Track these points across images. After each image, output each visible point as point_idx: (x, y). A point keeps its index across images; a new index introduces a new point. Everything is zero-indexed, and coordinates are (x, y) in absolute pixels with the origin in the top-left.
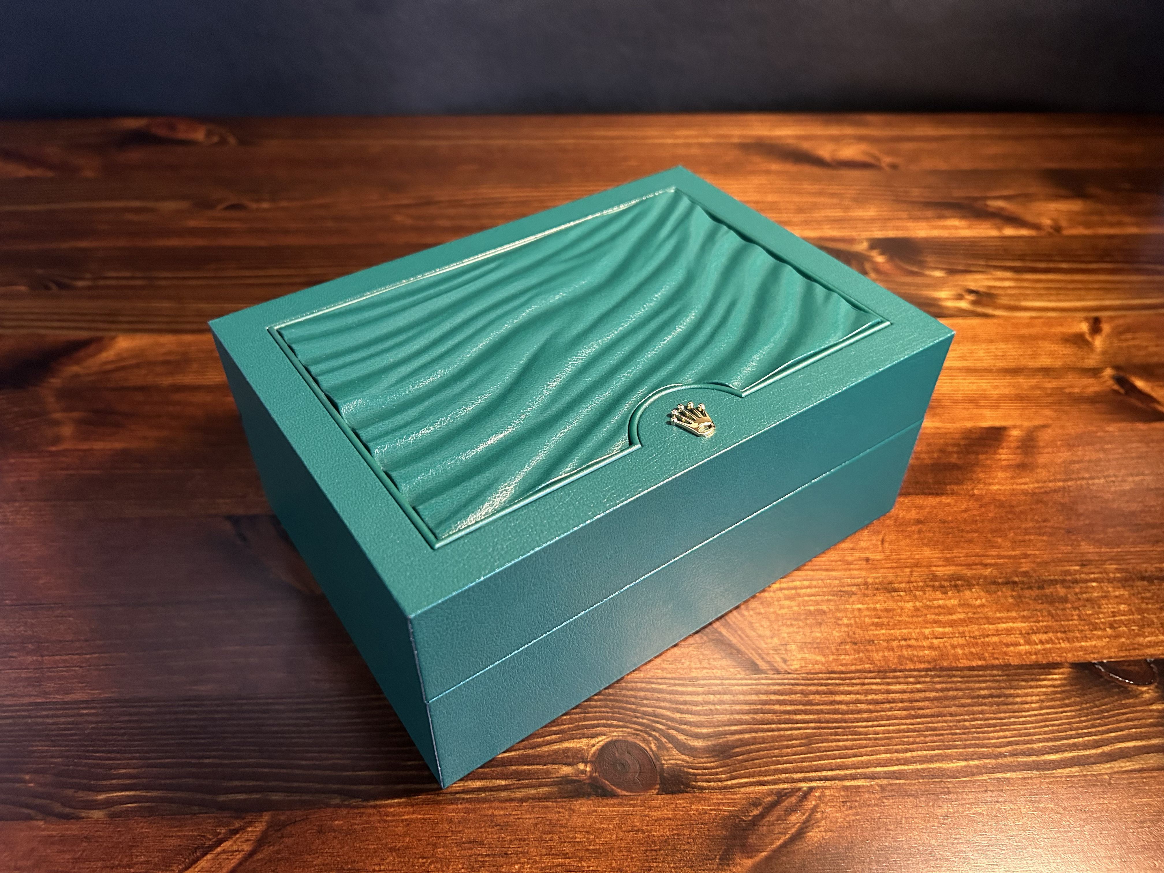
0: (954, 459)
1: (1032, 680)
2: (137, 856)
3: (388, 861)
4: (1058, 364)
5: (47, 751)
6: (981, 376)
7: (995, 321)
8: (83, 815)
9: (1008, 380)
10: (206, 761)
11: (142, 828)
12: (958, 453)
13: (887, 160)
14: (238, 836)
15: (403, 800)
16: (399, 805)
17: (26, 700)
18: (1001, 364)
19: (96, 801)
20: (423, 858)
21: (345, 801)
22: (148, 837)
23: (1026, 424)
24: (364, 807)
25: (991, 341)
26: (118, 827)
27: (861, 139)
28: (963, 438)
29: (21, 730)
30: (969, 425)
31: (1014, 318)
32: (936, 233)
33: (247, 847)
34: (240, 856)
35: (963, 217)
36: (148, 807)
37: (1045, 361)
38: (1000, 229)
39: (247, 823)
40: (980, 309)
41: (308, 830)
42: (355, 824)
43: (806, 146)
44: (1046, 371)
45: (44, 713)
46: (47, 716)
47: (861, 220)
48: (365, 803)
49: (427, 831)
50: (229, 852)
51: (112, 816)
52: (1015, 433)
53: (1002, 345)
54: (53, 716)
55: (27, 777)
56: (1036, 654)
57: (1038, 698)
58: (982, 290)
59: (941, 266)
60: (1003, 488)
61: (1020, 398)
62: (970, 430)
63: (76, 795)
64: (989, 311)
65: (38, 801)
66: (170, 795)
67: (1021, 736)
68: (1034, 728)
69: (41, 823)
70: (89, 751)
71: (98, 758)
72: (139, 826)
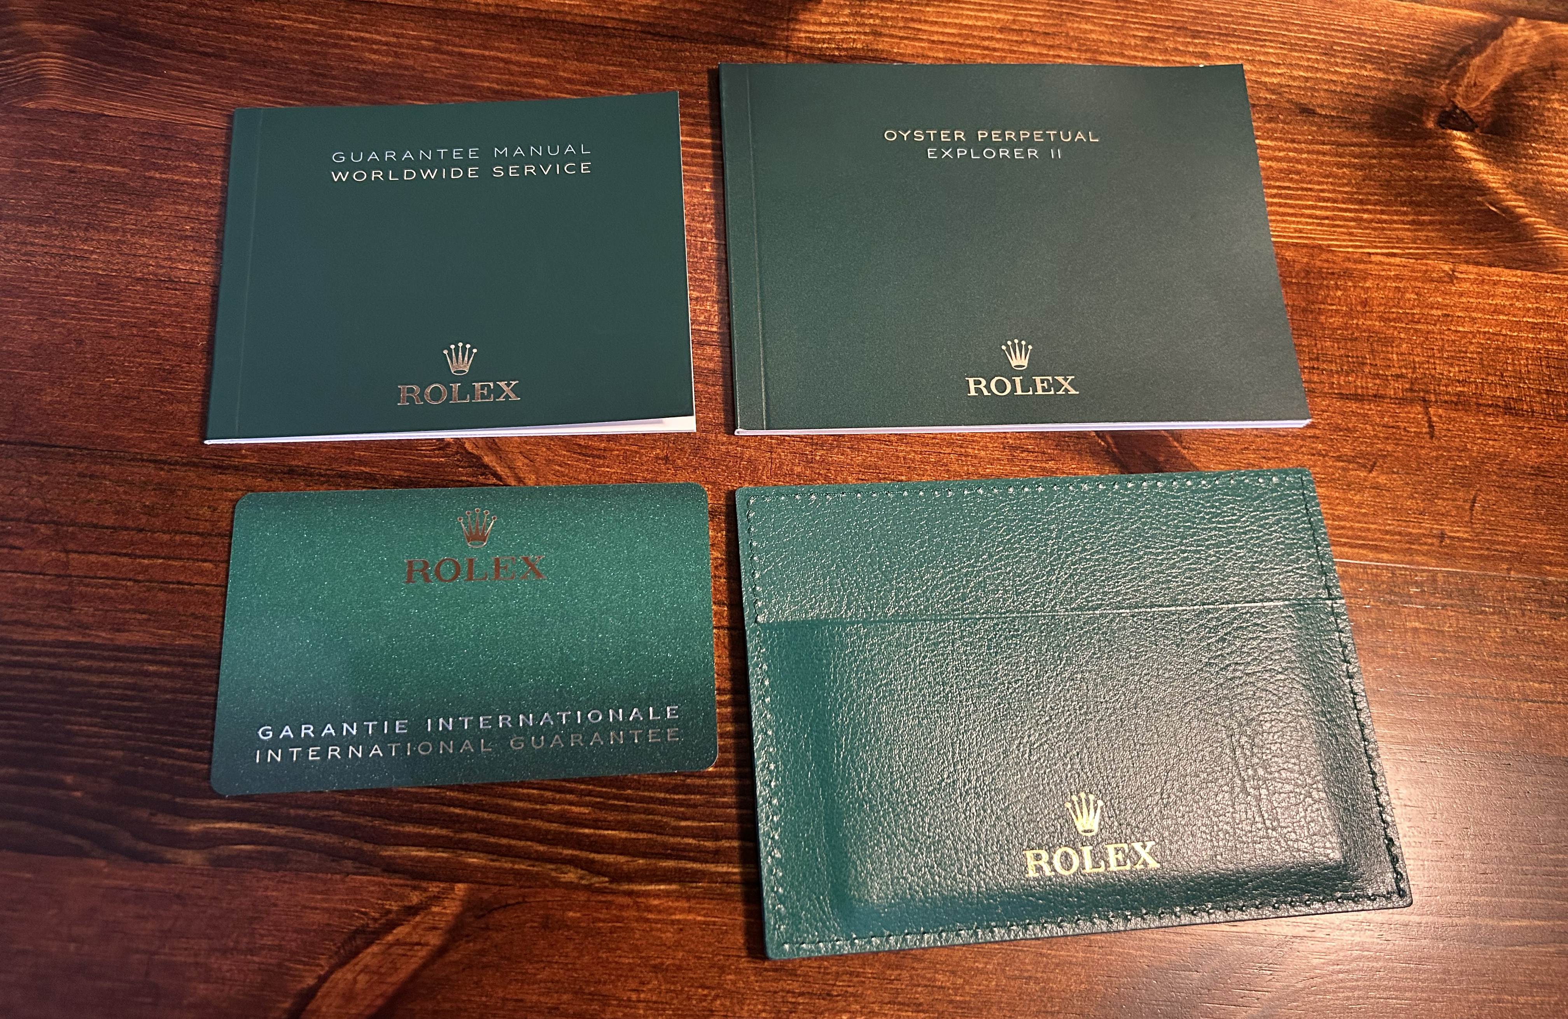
2: (262, 936)
3: (650, 986)
5: (97, 735)
8: (169, 856)
11: (266, 888)
14: (418, 919)
15: (674, 887)
16: (668, 894)
17: (50, 636)
19: (189, 834)
20: (703, 987)
21: (582, 878)
22: (275, 905)
24: (613, 892)
26: (228, 882)
29: (49, 692)
33: (434, 940)
34: (423, 953)
36: (273, 853)
39: (429, 898)
41: (526, 922)
42: (600, 920)
45: (83, 663)
46: (88, 670)
48: (614, 886)
49: (710, 944)
50: (405, 944)
51: (217, 863)
54: (100, 671)
55: (69, 779)
63: (154, 820)
65: (93, 825)
66: (307, 836)
69: (102, 864)
70: (166, 743)
71: (181, 757)
72: (261, 885)
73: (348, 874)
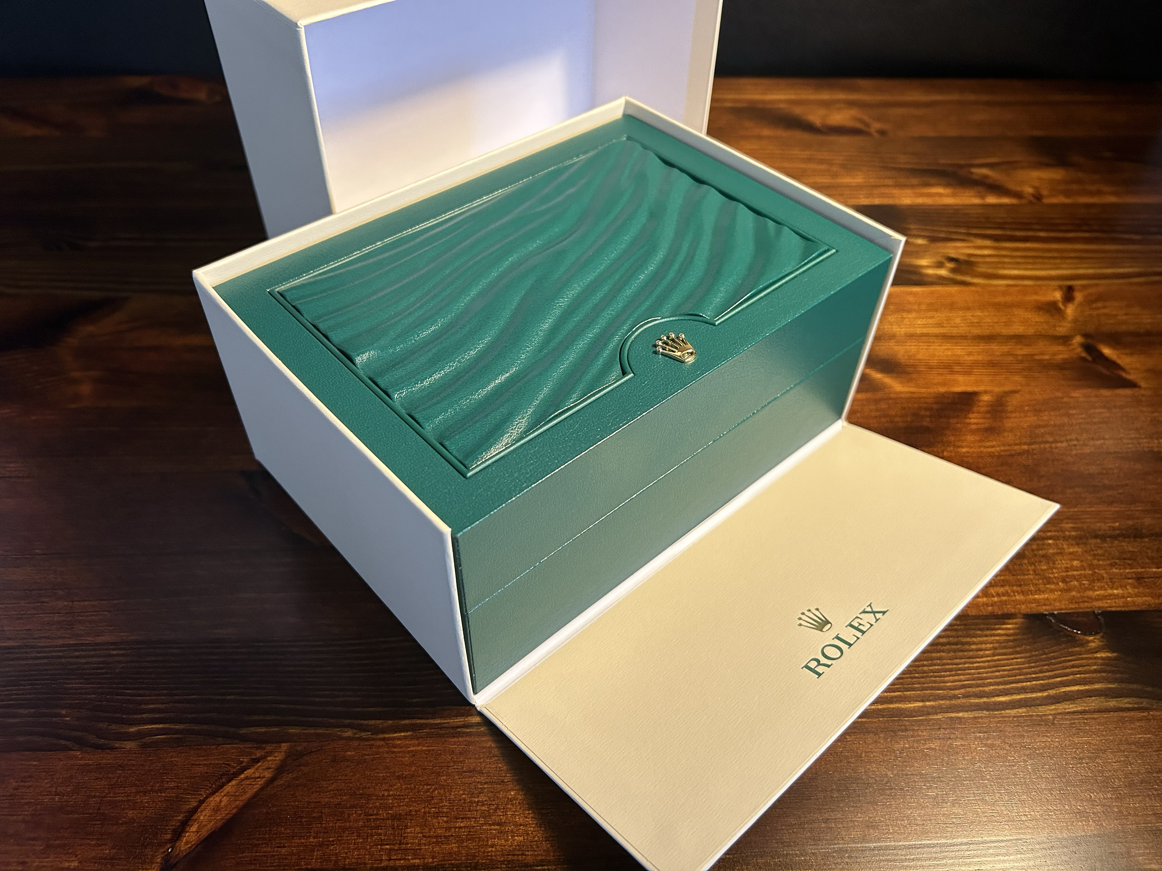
0: (926, 423)
1: (988, 629)
2: (168, 782)
3: (396, 787)
4: (1031, 331)
5: (81, 688)
6: (957, 343)
7: (973, 288)
8: (117, 745)
9: (982, 347)
10: (228, 697)
11: (172, 757)
12: (930, 416)
13: (876, 126)
14: (259, 764)
15: (409, 733)
16: (405, 737)
17: (60, 642)
18: (976, 331)
19: (129, 733)
20: (428, 785)
21: (356, 734)
22: (177, 765)
23: (997, 389)
24: (374, 739)
25: (968, 309)
26: (150, 756)
27: (851, 104)
28: (936, 403)
29: (57, 669)
30: (942, 390)
31: (991, 285)
32: (920, 201)
33: (268, 775)
34: (261, 782)
35: (947, 185)
36: (176, 738)
37: (1018, 329)
38: (983, 197)
39: (267, 752)
40: (959, 277)
41: (323, 760)
42: (366, 755)
43: (798, 111)
44: (1019, 339)
45: (77, 654)
46: (79, 657)
47: (848, 186)
48: (374, 736)
49: (431, 761)
50: (251, 778)
51: (144, 746)
52: (986, 398)
53: (979, 313)
54: (85, 657)
55: (64, 712)
56: (992, 605)
57: (991, 645)
58: (962, 257)
59: (923, 234)
60: (971, 450)
61: (992, 364)
62: (943, 395)
63: (110, 727)
64: (968, 279)
65: (76, 734)
66: (196, 728)
67: (974, 680)
68: (986, 673)
69: (78, 753)
70: (121, 688)
71: (129, 695)
72: (169, 755)
73: (219, 745)
